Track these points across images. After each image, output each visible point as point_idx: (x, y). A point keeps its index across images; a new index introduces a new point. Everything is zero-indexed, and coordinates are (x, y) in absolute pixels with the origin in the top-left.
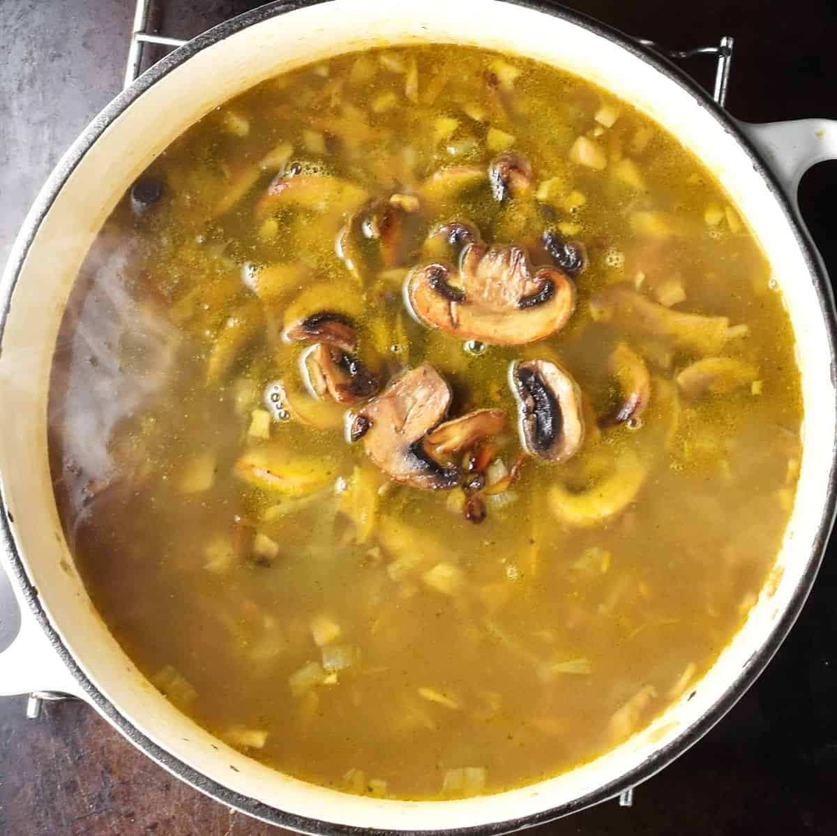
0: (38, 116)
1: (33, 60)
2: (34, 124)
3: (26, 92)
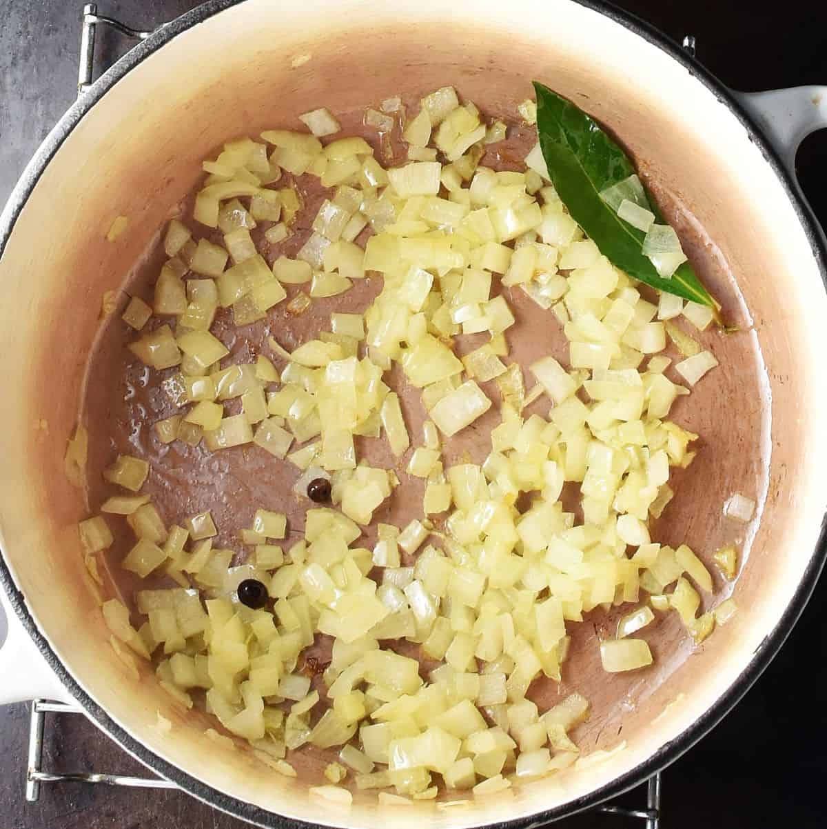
0: (32, 91)
1: (28, 33)
2: (27, 99)
3: (20, 66)
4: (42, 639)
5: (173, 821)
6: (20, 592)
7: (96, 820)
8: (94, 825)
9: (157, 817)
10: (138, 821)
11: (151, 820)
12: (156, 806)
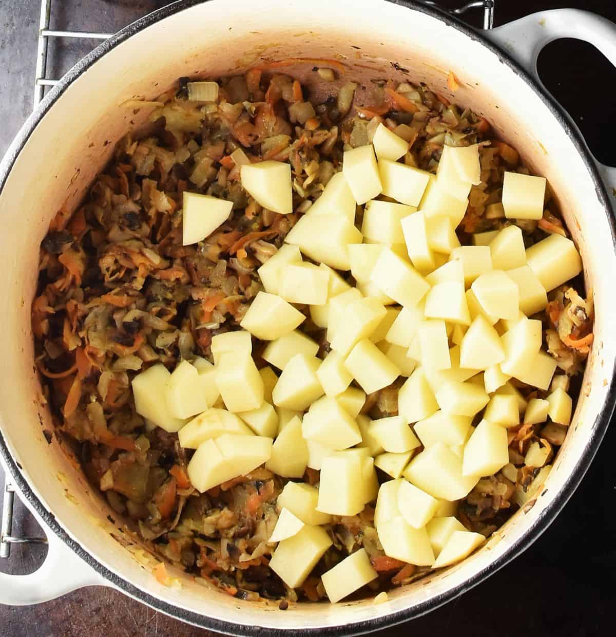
3: (7, 49)
4: (75, 543)
5: (125, 606)
6: (51, 513)
7: (68, 605)
8: (67, 609)
9: (113, 604)
10: (100, 606)
11: (109, 604)
12: (113, 594)
